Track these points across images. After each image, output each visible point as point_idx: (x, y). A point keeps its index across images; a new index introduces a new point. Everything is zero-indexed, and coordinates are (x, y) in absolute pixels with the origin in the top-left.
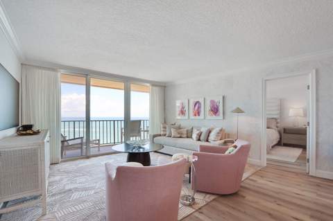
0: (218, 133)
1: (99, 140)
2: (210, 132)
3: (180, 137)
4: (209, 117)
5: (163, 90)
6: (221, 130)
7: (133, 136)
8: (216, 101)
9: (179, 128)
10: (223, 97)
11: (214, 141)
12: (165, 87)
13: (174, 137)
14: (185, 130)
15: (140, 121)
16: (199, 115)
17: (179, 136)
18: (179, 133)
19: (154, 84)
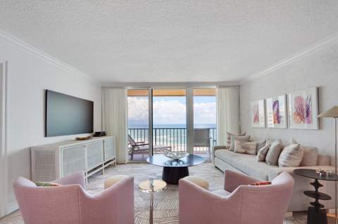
0: (291, 154)
1: (170, 147)
2: (282, 150)
3: (245, 153)
4: (293, 125)
5: (237, 91)
6: (297, 149)
7: (196, 146)
8: (305, 97)
9: (249, 140)
10: (318, 90)
11: (284, 166)
12: (239, 86)
13: (237, 152)
14: (255, 143)
15: (208, 130)
16: (279, 122)
17: (244, 151)
18: (243, 148)
19: (222, 85)
